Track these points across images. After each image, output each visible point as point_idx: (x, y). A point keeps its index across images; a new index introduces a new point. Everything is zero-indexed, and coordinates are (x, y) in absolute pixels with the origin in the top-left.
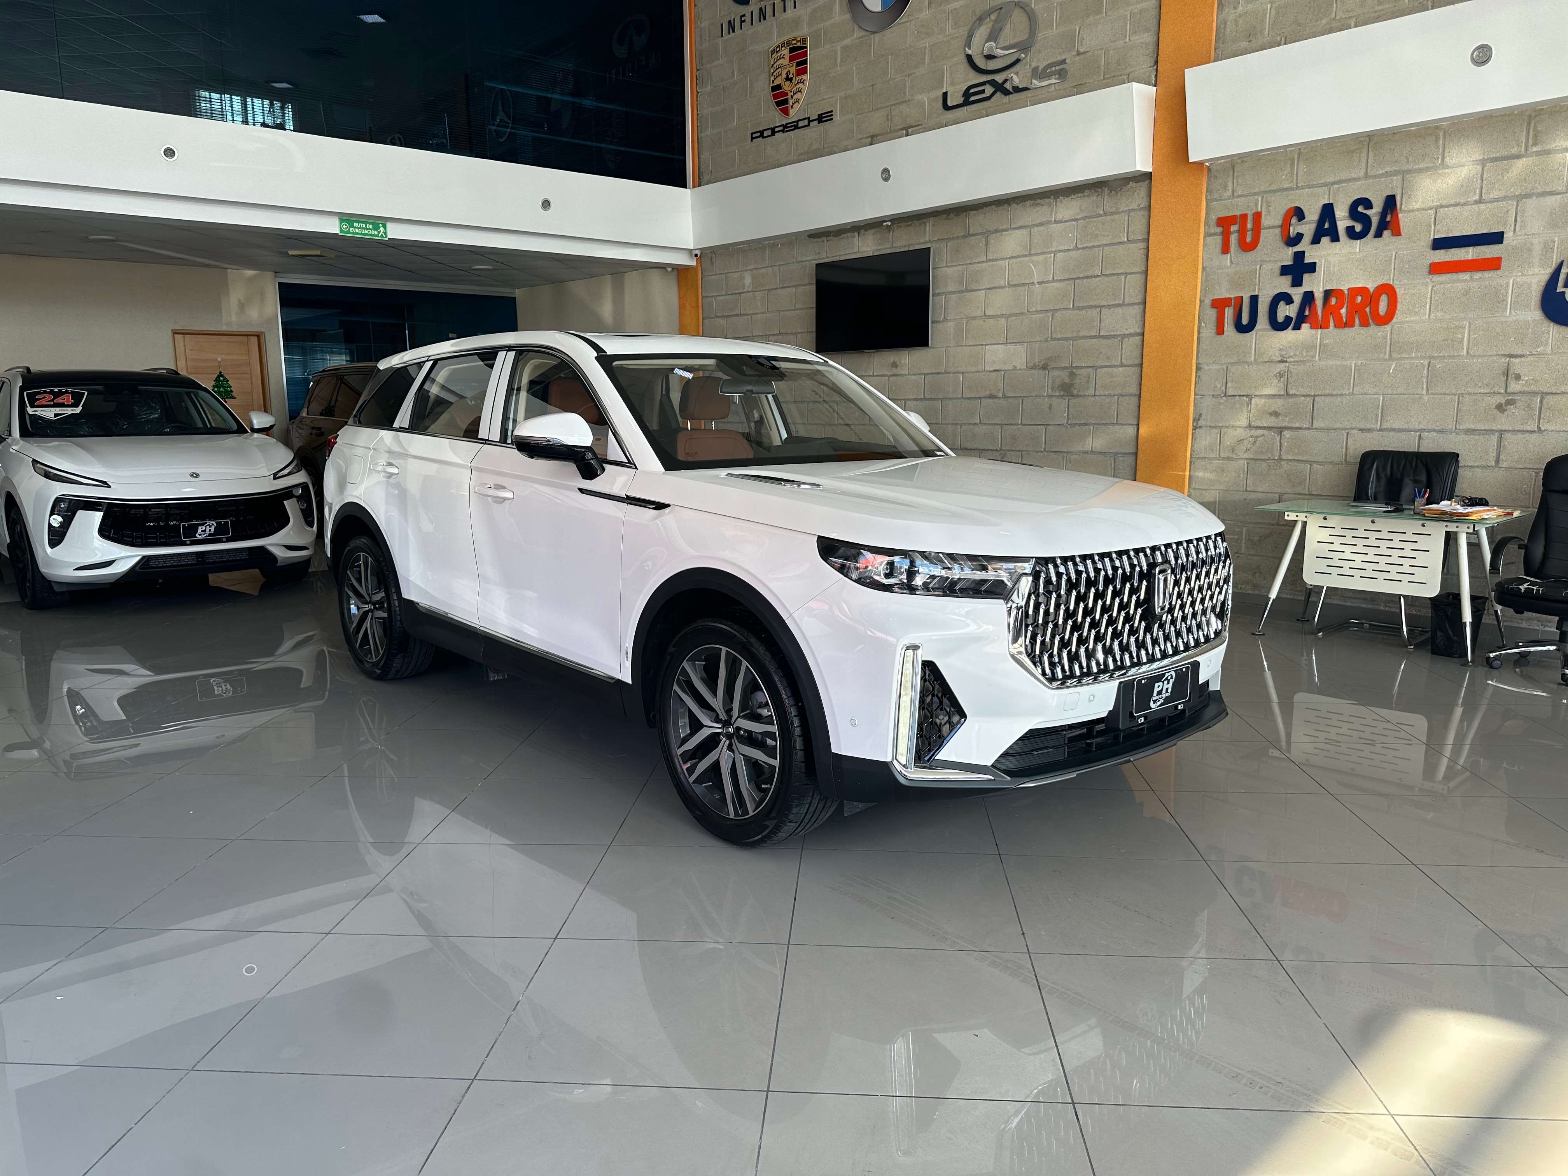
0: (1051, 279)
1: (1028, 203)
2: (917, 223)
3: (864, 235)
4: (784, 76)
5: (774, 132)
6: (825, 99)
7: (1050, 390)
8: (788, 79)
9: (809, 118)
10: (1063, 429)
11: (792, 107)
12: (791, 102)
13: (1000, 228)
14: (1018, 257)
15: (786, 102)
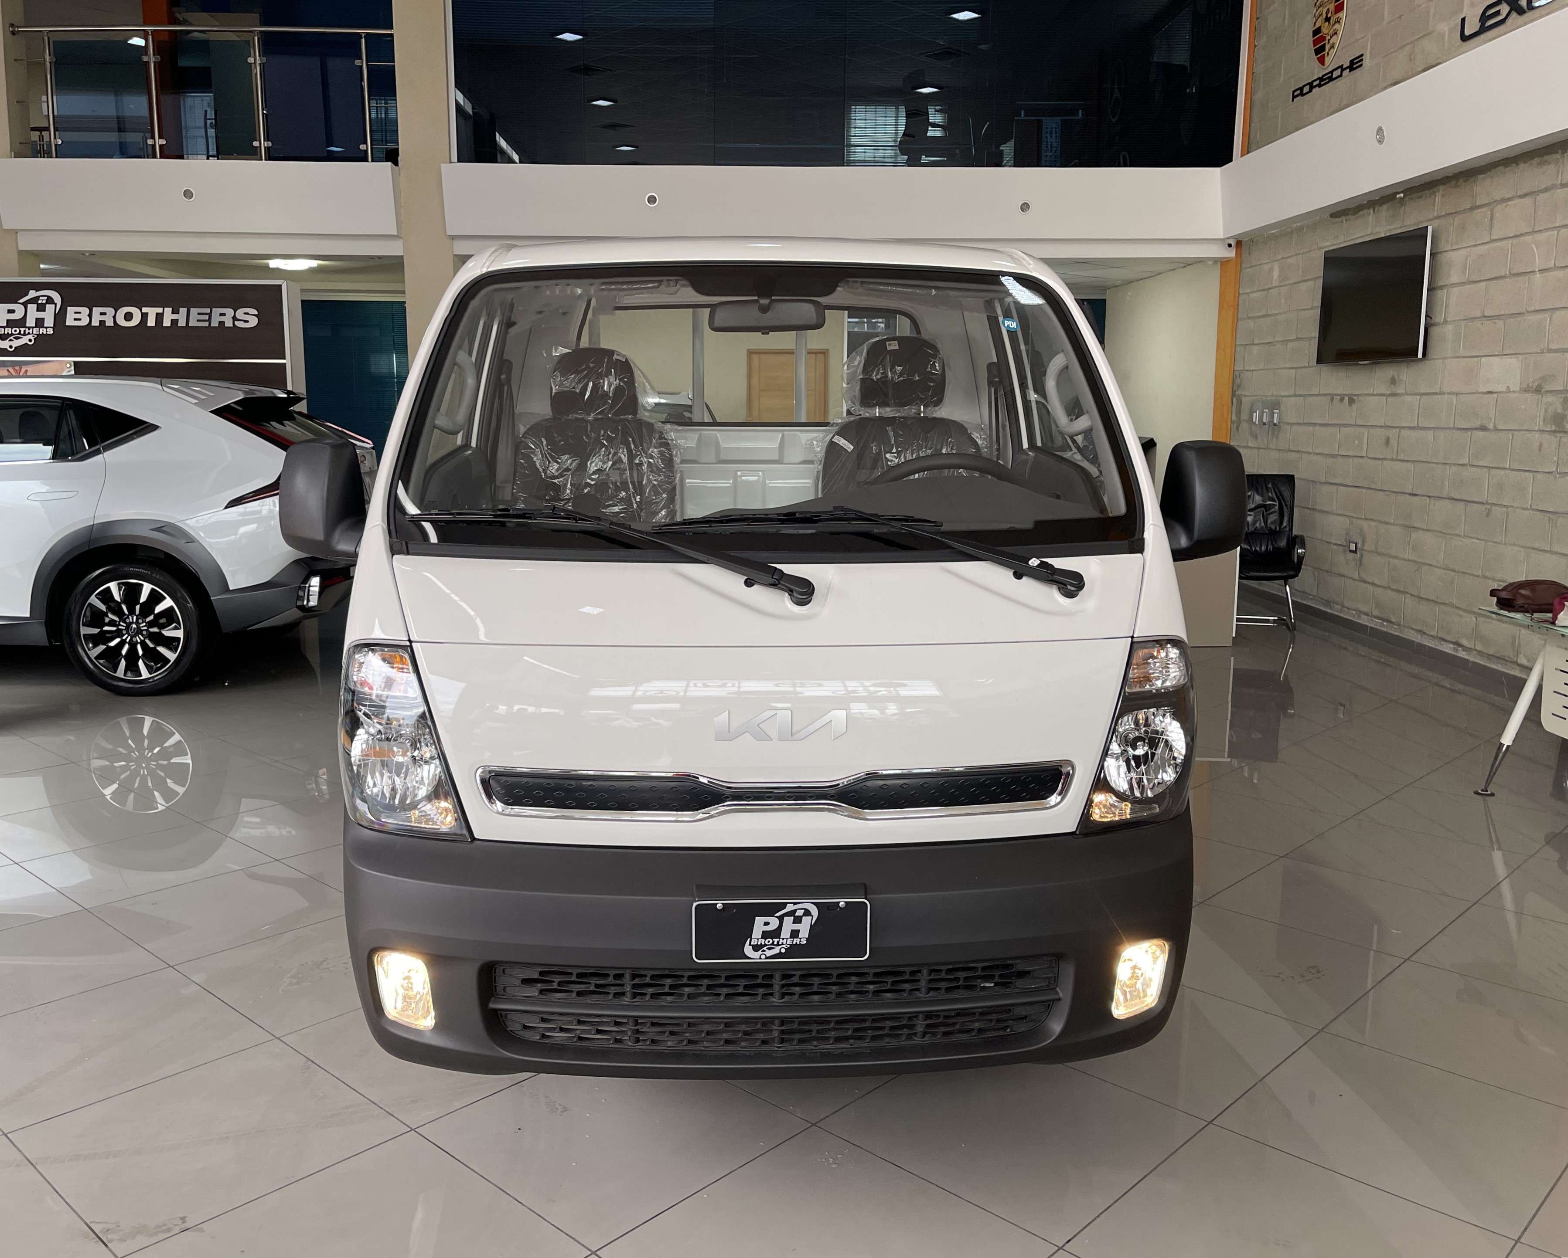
0: (1552, 265)
1: (1537, 160)
2: (1427, 192)
3: (1378, 211)
4: (1324, 16)
5: (1311, 86)
6: (1357, 40)
7: (1541, 423)
8: (1328, 19)
9: (1342, 65)
10: (1551, 477)
11: (1328, 54)
12: (1327, 47)
13: (1507, 196)
14: (1522, 235)
15: (1322, 48)
